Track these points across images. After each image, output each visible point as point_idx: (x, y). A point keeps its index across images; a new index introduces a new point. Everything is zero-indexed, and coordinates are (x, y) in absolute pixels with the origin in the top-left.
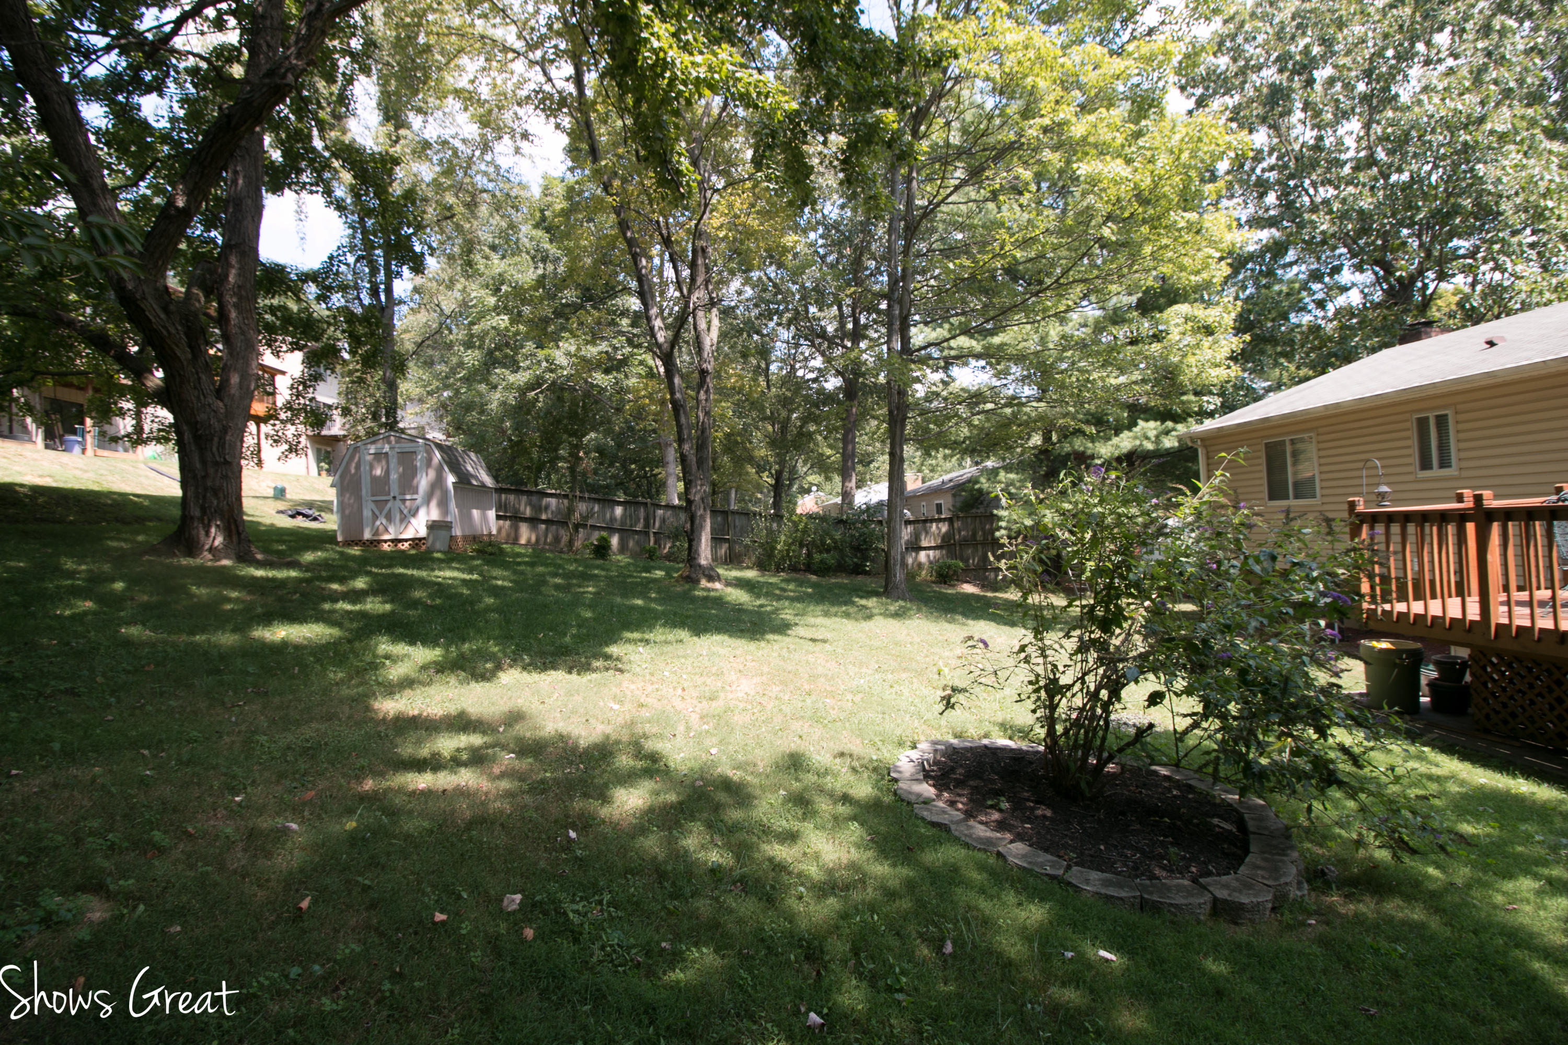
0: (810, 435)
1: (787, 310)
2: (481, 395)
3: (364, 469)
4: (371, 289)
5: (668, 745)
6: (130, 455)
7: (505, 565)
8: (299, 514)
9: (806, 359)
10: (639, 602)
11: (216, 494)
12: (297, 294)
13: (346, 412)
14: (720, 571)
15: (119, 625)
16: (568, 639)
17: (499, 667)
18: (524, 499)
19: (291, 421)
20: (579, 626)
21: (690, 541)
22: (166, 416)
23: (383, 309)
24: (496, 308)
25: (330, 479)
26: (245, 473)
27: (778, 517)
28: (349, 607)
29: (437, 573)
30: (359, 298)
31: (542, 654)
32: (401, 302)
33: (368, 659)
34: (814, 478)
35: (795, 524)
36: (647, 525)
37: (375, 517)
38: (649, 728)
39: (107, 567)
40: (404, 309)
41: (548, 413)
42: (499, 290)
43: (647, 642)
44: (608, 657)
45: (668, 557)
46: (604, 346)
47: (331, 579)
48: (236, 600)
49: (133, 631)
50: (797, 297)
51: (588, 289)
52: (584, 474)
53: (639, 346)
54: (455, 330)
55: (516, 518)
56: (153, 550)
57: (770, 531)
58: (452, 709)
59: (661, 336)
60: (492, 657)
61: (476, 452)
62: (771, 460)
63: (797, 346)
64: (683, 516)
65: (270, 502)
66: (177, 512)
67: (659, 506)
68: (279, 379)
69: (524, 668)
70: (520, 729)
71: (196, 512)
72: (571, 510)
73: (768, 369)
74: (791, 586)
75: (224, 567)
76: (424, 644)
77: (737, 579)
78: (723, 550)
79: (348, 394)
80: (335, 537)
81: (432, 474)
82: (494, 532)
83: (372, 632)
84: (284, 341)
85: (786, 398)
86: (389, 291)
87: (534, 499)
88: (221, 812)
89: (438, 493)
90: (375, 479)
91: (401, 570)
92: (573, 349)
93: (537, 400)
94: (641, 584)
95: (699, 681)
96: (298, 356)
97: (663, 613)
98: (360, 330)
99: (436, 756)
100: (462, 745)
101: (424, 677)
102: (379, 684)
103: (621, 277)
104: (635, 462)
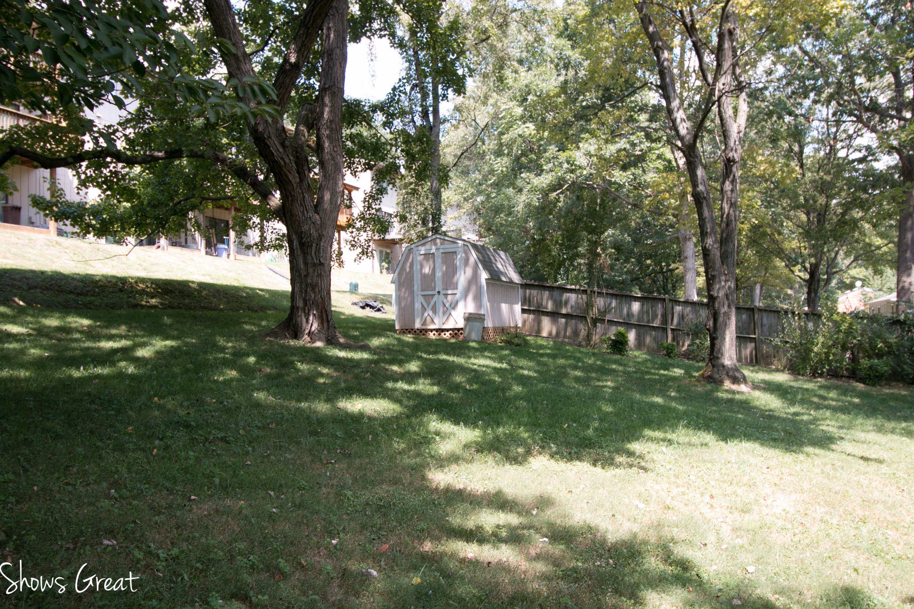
0: (855, 224)
1: (827, 84)
2: (509, 199)
3: (417, 267)
4: (422, 112)
5: (699, 554)
6: (256, 259)
7: (530, 357)
8: (367, 305)
9: (850, 137)
10: (659, 400)
11: (313, 290)
12: (368, 122)
13: (403, 219)
14: (746, 372)
15: (253, 391)
16: (590, 432)
17: (528, 453)
18: (546, 294)
19: (364, 229)
20: (601, 420)
21: (713, 340)
22: (281, 228)
23: (431, 128)
24: (522, 117)
25: (390, 277)
26: (333, 271)
27: (813, 315)
28: (406, 387)
29: (473, 360)
30: (413, 121)
31: (568, 444)
32: (445, 121)
33: (423, 433)
34: (858, 272)
35: (837, 324)
36: (665, 321)
37: (424, 309)
38: (676, 533)
39: (244, 345)
40: (447, 125)
41: (569, 211)
42: (525, 100)
43: (670, 442)
44: (630, 454)
45: (687, 355)
46: (622, 144)
47: (392, 362)
48: (327, 376)
49: (260, 396)
50: (840, 68)
51: (607, 89)
52: (601, 269)
53: (659, 139)
54: (487, 142)
55: (539, 312)
56: (273, 333)
57: (804, 331)
58: (491, 487)
59: (684, 128)
60: (522, 442)
61: (505, 251)
62: (806, 252)
63: (838, 123)
64: (704, 313)
65: (348, 295)
66: (287, 303)
67: (678, 302)
68: (354, 193)
69: (552, 457)
70: (550, 514)
71: (300, 304)
72: (589, 305)
73: (801, 152)
74: (832, 394)
75: (318, 348)
76: (466, 424)
77: (764, 382)
78: (748, 350)
79: (405, 203)
80: (394, 326)
81: (469, 271)
82: (520, 325)
83: (425, 411)
84: (359, 162)
85: (823, 182)
86: (436, 112)
87: (556, 293)
88: (323, 551)
89: (473, 288)
90: (424, 277)
91: (444, 357)
92: (592, 149)
93: (558, 201)
94: (659, 381)
95: (730, 490)
96: (369, 174)
97: (685, 413)
98: (416, 149)
99: (479, 528)
100: (501, 523)
101: (466, 455)
102: (432, 457)
103: (639, 73)
104: (650, 258)
